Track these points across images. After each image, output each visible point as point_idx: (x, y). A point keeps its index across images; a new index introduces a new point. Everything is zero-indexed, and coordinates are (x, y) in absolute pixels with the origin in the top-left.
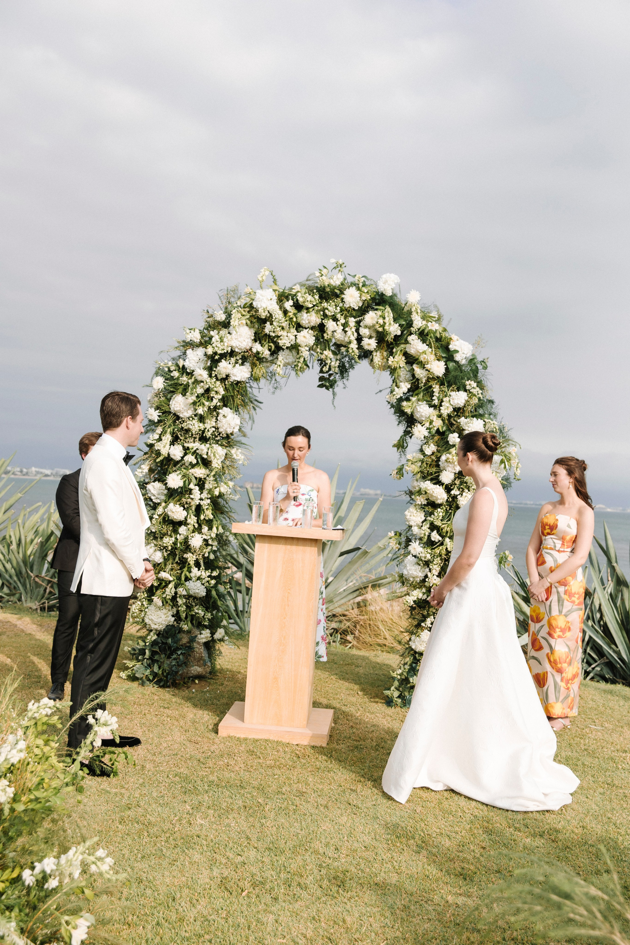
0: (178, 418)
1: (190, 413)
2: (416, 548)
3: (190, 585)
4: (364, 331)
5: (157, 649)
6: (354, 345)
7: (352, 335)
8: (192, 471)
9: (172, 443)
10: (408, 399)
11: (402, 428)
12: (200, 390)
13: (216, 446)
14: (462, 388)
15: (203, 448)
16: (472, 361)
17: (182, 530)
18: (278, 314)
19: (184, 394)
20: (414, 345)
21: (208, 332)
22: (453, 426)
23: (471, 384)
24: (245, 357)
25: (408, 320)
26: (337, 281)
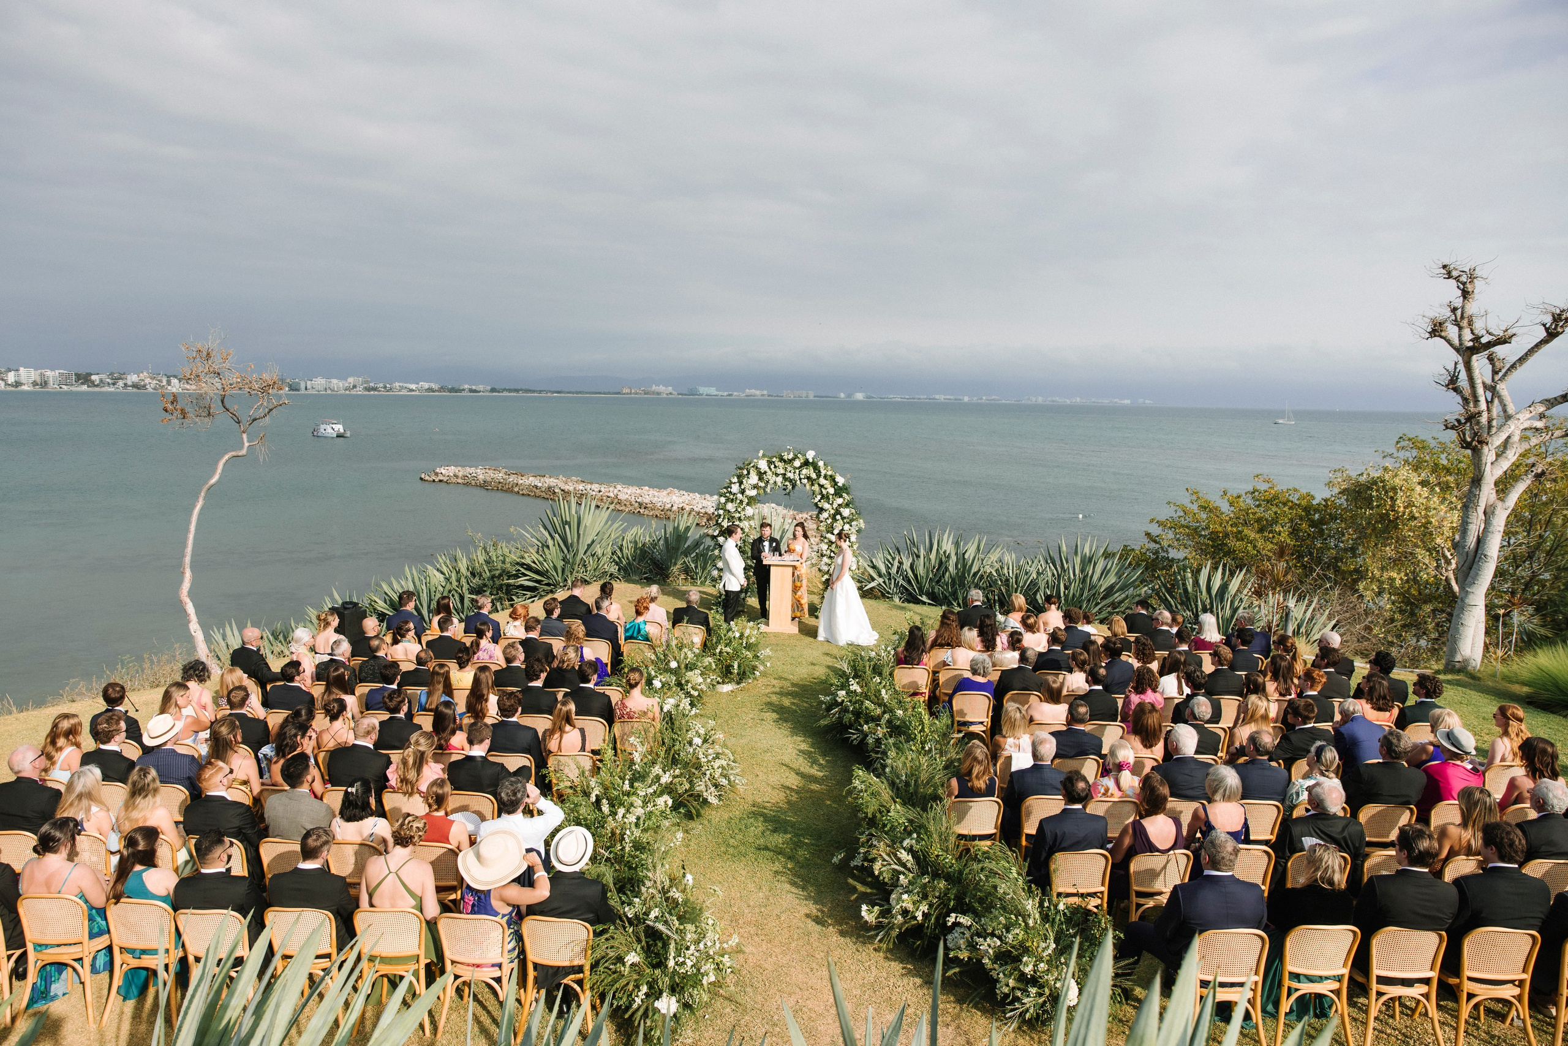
0: (729, 512)
1: (734, 510)
2: (825, 559)
4: (802, 477)
6: (798, 482)
7: (797, 477)
11: (820, 511)
12: (738, 502)
14: (841, 496)
16: (844, 485)
18: (768, 470)
19: (732, 502)
20: (822, 481)
21: (740, 477)
22: (838, 512)
23: (844, 495)
24: (755, 487)
25: (820, 471)
26: (791, 456)
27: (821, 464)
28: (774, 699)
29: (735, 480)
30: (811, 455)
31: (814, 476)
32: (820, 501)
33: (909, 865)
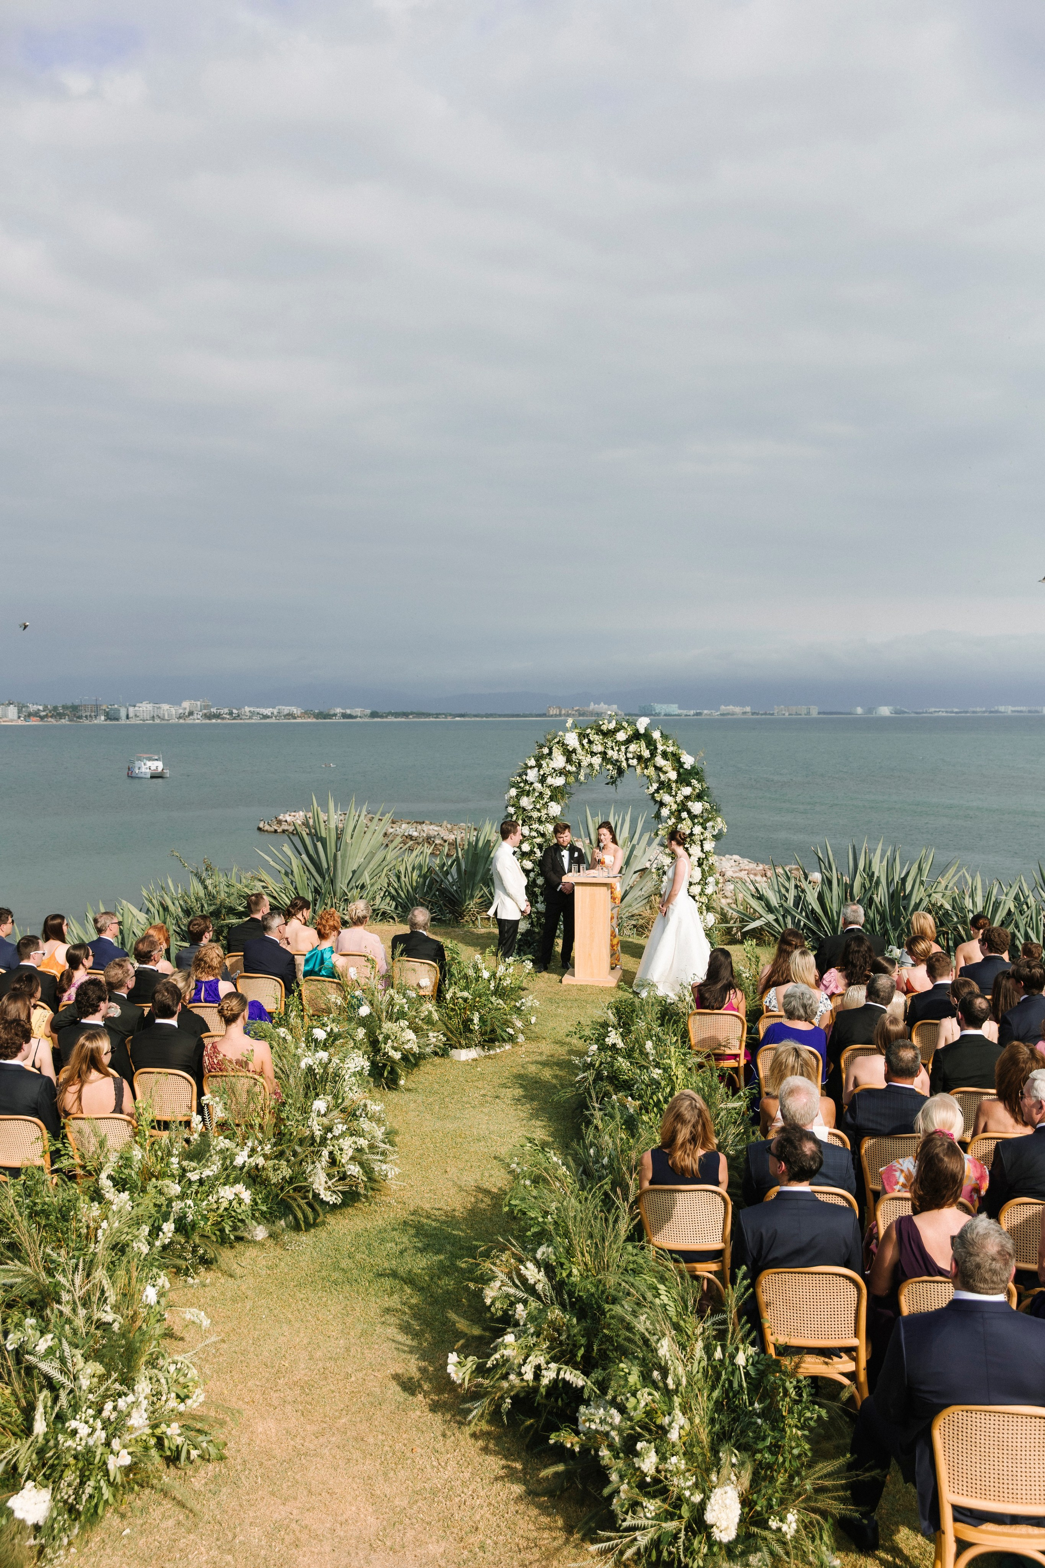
0: (524, 810)
1: (532, 807)
3: (538, 905)
4: (630, 755)
5: (521, 943)
6: (624, 764)
7: (622, 758)
8: (535, 840)
9: (523, 825)
10: (658, 793)
11: (657, 806)
12: (537, 794)
13: (547, 825)
14: (689, 784)
15: (541, 828)
16: (693, 767)
17: (532, 875)
18: (579, 750)
19: (528, 795)
20: (660, 761)
21: (539, 758)
22: (684, 806)
23: (694, 782)
24: (562, 772)
25: (656, 748)
26: (612, 726)
27: (656, 735)
28: (532, 1069)
29: (532, 762)
30: (642, 724)
31: (646, 754)
32: (657, 791)
33: (539, 1287)
